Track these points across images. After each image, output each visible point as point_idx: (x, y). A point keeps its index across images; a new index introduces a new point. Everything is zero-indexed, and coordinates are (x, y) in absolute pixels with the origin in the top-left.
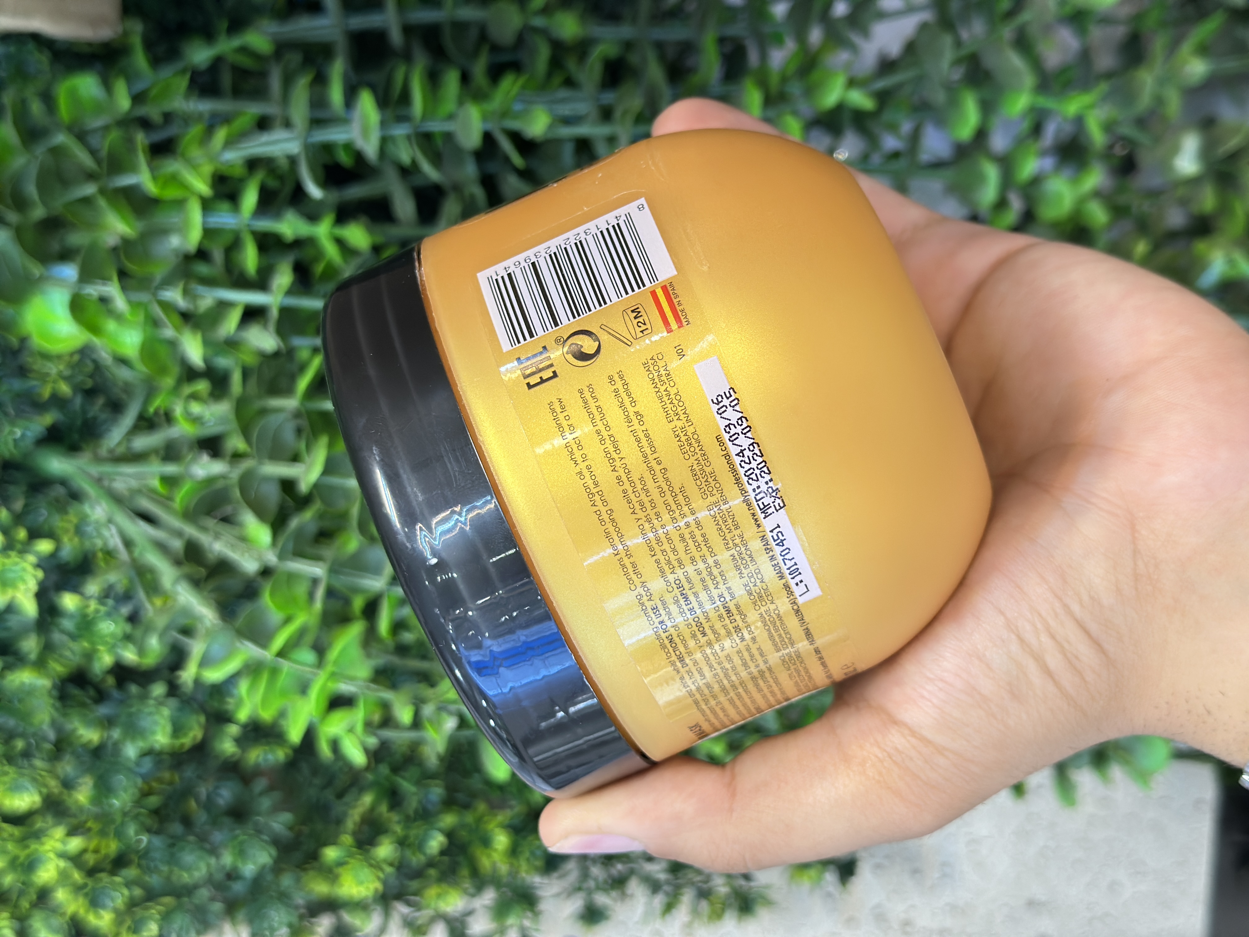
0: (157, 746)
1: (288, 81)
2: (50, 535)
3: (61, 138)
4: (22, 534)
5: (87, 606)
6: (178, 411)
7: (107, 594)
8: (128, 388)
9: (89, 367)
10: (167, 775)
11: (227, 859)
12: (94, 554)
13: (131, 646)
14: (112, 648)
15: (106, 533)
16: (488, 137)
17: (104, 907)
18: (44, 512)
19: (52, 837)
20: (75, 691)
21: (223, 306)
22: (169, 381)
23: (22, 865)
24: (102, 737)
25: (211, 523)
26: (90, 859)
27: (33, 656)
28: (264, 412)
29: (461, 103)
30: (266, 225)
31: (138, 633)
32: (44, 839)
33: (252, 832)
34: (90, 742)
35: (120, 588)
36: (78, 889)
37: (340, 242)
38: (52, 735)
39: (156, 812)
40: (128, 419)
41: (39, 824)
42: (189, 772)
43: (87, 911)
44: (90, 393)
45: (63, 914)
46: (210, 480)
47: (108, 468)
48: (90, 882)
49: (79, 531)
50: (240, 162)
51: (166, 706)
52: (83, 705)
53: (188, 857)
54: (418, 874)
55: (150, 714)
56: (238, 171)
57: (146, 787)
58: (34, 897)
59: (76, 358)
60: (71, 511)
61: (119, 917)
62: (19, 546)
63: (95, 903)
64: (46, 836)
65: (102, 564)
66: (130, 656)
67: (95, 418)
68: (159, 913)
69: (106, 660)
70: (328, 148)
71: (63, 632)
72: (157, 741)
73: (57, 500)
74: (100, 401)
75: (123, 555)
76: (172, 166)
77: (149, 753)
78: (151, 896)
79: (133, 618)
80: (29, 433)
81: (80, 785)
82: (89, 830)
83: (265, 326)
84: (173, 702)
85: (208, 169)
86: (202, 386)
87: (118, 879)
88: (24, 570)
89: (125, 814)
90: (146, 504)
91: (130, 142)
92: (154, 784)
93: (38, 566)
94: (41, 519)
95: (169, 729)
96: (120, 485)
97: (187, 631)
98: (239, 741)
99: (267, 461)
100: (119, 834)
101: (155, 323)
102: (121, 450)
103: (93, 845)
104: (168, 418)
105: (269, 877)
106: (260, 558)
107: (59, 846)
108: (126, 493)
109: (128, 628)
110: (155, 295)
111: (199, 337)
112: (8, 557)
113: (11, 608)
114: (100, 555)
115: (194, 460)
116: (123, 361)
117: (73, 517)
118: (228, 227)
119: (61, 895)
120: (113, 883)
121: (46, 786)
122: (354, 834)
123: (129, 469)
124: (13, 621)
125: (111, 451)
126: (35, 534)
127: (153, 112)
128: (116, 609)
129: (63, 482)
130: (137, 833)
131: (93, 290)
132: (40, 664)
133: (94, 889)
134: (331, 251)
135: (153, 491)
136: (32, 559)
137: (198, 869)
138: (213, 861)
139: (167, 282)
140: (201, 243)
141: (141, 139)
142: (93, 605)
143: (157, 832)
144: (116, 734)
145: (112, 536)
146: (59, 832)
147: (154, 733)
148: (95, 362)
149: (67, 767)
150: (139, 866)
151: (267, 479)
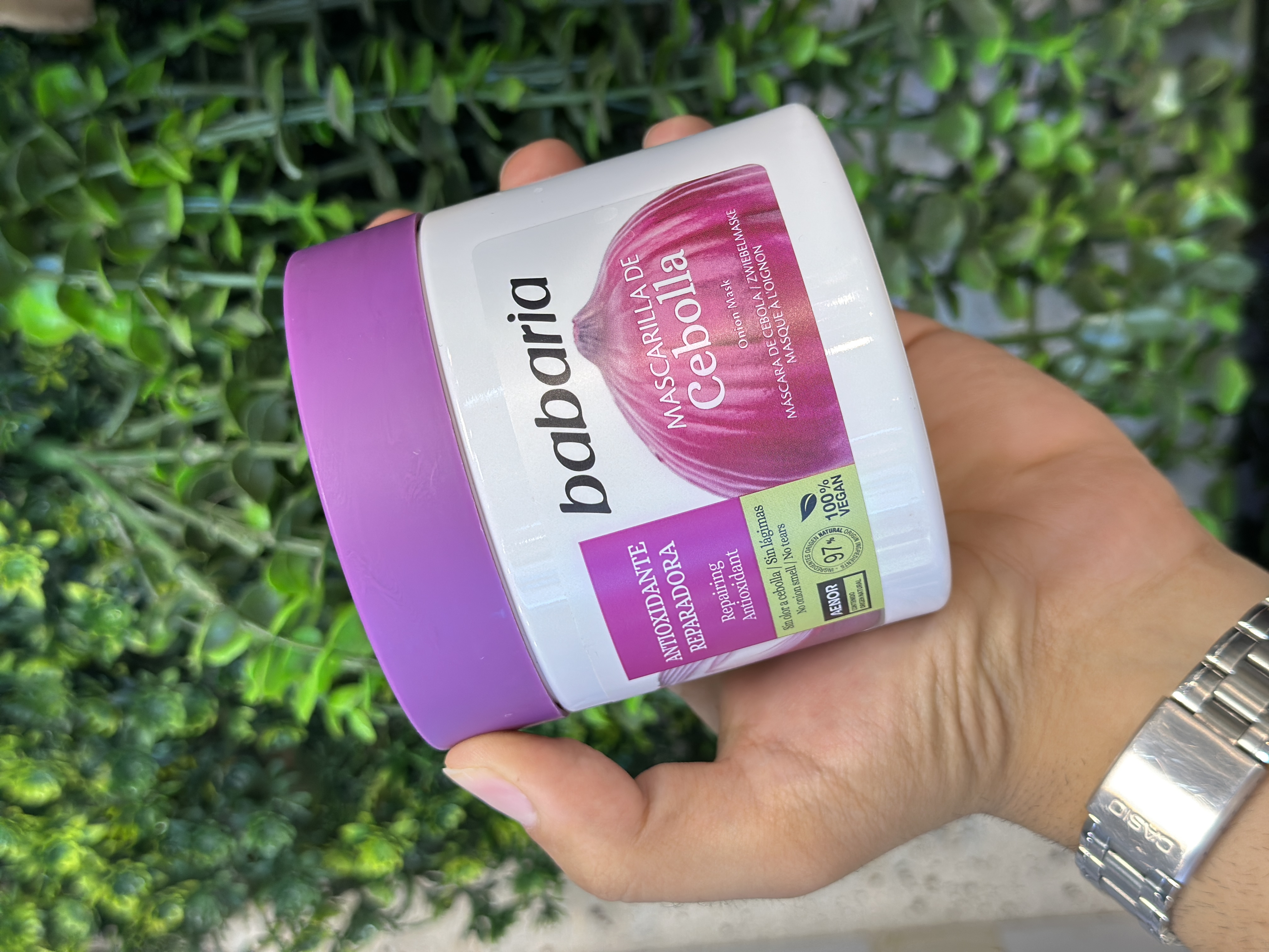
0: (172, 731)
1: (261, 64)
2: (54, 526)
3: (40, 131)
4: (25, 526)
5: (93, 595)
6: (171, 398)
7: (112, 583)
8: (122, 377)
9: (83, 358)
10: (183, 760)
11: (248, 841)
12: (98, 543)
13: (139, 633)
14: (120, 636)
15: (108, 522)
16: (463, 111)
17: (127, 892)
18: (46, 503)
19: (73, 826)
20: (88, 681)
21: (208, 291)
22: (159, 368)
23: (44, 854)
24: (118, 726)
25: (209, 507)
26: (112, 846)
27: (43, 647)
28: (255, 394)
29: (434, 75)
30: (247, 208)
31: (145, 620)
32: (65, 828)
33: (270, 812)
34: (106, 731)
35: (126, 575)
36: (101, 876)
37: (323, 222)
38: (68, 726)
39: (174, 797)
40: (124, 409)
41: (59, 814)
42: (206, 756)
43: (111, 897)
44: (86, 384)
45: (87, 902)
46: (206, 465)
47: (106, 458)
48: (113, 869)
49: (82, 521)
50: (217, 145)
51: (179, 692)
52: (97, 694)
53: (209, 841)
54: (438, 848)
55: (164, 700)
56: (217, 155)
57: (164, 774)
58: (59, 886)
59: (70, 350)
60: (73, 502)
61: (144, 903)
62: (22, 539)
63: (119, 889)
64: (68, 825)
65: (106, 553)
66: (138, 642)
67: (91, 409)
68: (183, 896)
69: (115, 648)
70: (305, 127)
71: (72, 622)
72: (171, 726)
73: (59, 492)
74: (96, 392)
75: (127, 542)
76: (152, 153)
77: (165, 738)
78: (174, 880)
79: (140, 606)
80: (27, 427)
81: (99, 773)
82: (109, 817)
83: (252, 309)
84: (186, 688)
85: (186, 155)
86: (193, 371)
87: (140, 865)
88: (29, 562)
89: (144, 800)
90: (146, 492)
91: (107, 131)
92: (173, 771)
93: (43, 557)
94: (45, 511)
95: (183, 715)
96: (119, 474)
97: (193, 616)
98: (254, 724)
99: (260, 443)
100: (139, 821)
101: (143, 311)
102: (118, 439)
103: (114, 832)
104: (163, 406)
105: (290, 856)
106: (259, 541)
107: (80, 834)
108: (125, 482)
109: (135, 615)
110: (140, 283)
111: (186, 322)
112: (12, 549)
113: (18, 601)
114: (104, 544)
115: (189, 445)
116: (115, 351)
117: (74, 508)
118: (210, 212)
119: (85, 883)
120: (135, 869)
121: (64, 775)
122: (373, 811)
123: (126, 458)
124: (21, 614)
125: (108, 441)
126: (38, 526)
127: (129, 100)
128: (122, 597)
129: (65, 474)
130: (158, 819)
131: (80, 281)
132: (51, 655)
133: (117, 876)
134: (314, 230)
135: (152, 478)
136: (35, 550)
137: (219, 851)
138: (233, 843)
139: (151, 270)
140: (183, 229)
141: (118, 128)
142: (99, 594)
143: (178, 817)
144: (131, 721)
145: (114, 524)
146: (79, 821)
147: (167, 719)
148: (87, 352)
149: (85, 756)
150: (161, 851)
151: (261, 461)
